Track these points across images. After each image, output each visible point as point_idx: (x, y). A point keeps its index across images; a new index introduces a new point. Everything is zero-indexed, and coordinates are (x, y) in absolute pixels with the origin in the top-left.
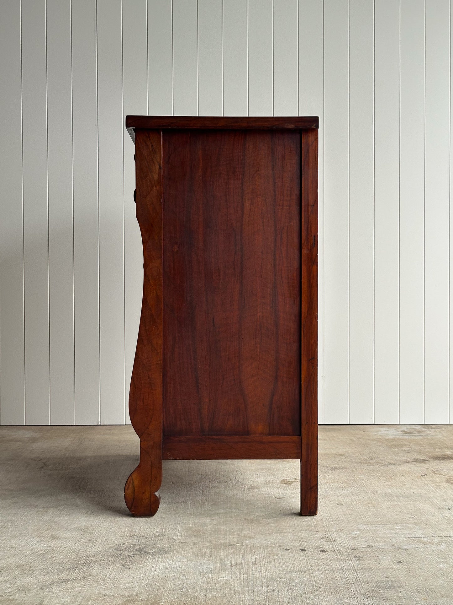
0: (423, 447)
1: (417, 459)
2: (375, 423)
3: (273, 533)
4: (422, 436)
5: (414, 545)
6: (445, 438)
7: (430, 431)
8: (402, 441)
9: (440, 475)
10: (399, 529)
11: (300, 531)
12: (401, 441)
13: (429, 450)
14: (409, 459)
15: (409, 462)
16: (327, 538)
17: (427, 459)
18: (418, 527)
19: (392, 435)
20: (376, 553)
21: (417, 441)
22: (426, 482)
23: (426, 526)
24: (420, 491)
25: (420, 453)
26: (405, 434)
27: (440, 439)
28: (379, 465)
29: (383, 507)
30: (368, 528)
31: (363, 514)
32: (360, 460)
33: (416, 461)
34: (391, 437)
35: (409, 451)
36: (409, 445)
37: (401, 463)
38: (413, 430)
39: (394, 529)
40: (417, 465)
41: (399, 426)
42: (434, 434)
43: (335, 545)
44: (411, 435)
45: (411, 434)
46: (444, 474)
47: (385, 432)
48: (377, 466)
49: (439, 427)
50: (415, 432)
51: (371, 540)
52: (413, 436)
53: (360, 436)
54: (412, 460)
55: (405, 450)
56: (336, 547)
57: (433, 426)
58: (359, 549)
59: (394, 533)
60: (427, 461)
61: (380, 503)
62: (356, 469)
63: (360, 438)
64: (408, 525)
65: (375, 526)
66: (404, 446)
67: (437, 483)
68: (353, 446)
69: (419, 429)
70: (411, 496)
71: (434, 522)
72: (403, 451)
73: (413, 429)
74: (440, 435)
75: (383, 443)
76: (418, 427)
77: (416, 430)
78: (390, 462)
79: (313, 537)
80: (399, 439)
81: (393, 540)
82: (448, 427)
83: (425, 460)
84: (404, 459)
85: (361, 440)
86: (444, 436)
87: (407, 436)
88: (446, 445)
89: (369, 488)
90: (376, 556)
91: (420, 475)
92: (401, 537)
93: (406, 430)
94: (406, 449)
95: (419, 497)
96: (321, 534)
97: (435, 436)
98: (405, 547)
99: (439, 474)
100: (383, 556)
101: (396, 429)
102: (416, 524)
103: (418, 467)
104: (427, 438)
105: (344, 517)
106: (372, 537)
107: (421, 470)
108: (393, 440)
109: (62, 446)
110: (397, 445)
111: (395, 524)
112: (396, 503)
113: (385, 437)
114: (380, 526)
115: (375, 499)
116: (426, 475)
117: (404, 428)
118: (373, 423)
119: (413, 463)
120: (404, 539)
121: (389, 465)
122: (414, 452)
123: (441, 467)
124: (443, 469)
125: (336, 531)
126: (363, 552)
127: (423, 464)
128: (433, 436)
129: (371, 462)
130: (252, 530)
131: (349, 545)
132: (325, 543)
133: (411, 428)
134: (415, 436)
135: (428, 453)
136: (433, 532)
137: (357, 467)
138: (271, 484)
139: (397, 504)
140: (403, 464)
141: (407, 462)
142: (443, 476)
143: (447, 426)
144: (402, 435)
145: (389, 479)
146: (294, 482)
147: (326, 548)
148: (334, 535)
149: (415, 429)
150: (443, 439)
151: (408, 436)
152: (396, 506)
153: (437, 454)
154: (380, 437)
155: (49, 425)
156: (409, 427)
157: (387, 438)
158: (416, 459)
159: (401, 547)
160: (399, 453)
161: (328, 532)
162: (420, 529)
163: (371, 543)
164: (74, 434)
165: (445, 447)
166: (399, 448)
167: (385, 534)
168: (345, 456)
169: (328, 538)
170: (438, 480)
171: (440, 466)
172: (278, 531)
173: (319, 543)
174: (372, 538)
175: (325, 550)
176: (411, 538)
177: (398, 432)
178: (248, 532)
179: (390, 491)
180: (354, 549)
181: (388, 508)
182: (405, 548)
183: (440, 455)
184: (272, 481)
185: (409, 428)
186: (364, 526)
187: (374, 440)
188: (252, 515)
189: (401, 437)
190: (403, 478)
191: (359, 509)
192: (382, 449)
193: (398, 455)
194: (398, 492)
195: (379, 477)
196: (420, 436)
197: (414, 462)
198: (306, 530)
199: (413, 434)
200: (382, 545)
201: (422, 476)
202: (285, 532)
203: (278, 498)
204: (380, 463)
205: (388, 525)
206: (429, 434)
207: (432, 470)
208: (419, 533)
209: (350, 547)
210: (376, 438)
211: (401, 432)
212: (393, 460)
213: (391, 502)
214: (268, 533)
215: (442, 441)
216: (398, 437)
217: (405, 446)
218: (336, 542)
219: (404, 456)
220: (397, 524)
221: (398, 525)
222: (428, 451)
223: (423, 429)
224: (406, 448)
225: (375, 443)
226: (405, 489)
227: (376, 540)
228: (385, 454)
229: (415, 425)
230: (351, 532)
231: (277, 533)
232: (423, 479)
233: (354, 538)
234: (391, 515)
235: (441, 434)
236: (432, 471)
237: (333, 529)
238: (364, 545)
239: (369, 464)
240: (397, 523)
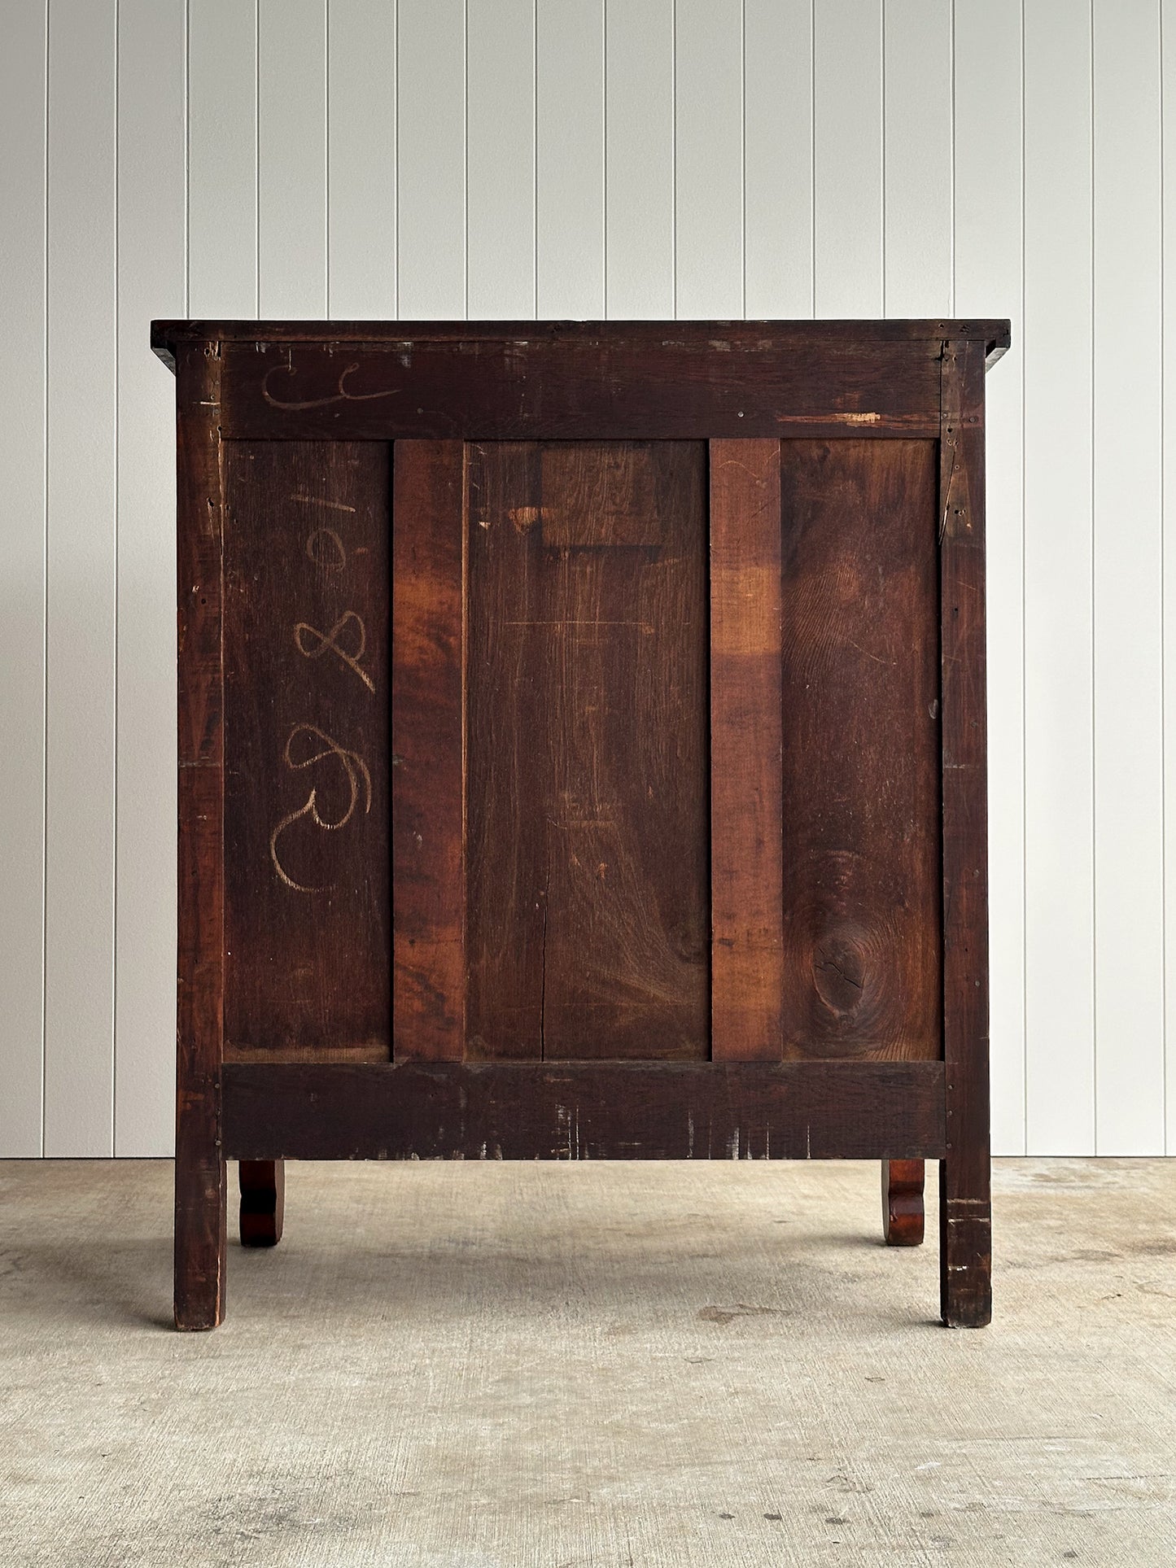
0: (1101, 1218)
1: (1088, 1251)
4: (1094, 1188)
5: (1107, 1502)
7: (1115, 1175)
8: (1038, 1201)
9: (1160, 1296)
10: (1059, 1454)
12: (1037, 1203)
13: (1117, 1226)
14: (1064, 1252)
15: (1064, 1260)
16: (845, 1482)
17: (1116, 1252)
18: (1114, 1446)
19: (1008, 1186)
20: (997, 1526)
21: (1079, 1201)
22: (1121, 1316)
24: (1106, 1340)
25: (1094, 1234)
26: (1045, 1184)
27: (1145, 1196)
29: (1003, 1387)
30: (964, 1451)
33: (1085, 1255)
34: (1007, 1191)
35: (1063, 1230)
36: (1061, 1214)
37: (1041, 1263)
38: (1066, 1172)
39: (1042, 1454)
40: (1090, 1268)
41: (1026, 1162)
42: (1125, 1183)
43: (871, 1503)
44: (1062, 1187)
45: (1062, 1184)
46: (1169, 1294)
49: (1136, 1163)
50: (1073, 1178)
51: (978, 1485)
52: (1067, 1188)
54: (1074, 1254)
55: (1050, 1228)
56: (873, 1508)
57: (1120, 1161)
58: (943, 1513)
59: (1045, 1466)
60: (1117, 1255)
61: (993, 1376)
64: (1082, 1440)
65: (986, 1445)
67: (1154, 1318)
69: (1084, 1171)
70: (1084, 1357)
72: (1044, 1228)
73: (1066, 1169)
74: (1144, 1186)
76: (1078, 1166)
77: (1074, 1172)
78: (1010, 1260)
79: (803, 1476)
80: (1030, 1197)
81: (1045, 1486)
82: (1164, 1164)
83: (1110, 1255)
84: (1050, 1250)
86: (1156, 1189)
87: (1050, 1188)
88: (1165, 1212)
90: (996, 1537)
91: (1101, 1297)
92: (1065, 1477)
93: (1046, 1173)
94: (1052, 1223)
95: (1106, 1357)
96: (826, 1470)
97: (1129, 1188)
98: (1081, 1508)
99: (1156, 1293)
100: (1019, 1536)
101: (1017, 1170)
102: (1105, 1437)
104: (1109, 1195)
106: (980, 1477)
107: (1102, 1281)
110: (1027, 1213)
112: (1039, 1375)
114: (1001, 1442)
115: (979, 1365)
116: (1119, 1295)
117: (1041, 1168)
120: (1077, 1483)
122: (1077, 1231)
123: (1159, 1274)
125: (871, 1460)
126: (956, 1524)
127: (1105, 1266)
128: (1123, 1187)
131: (911, 1502)
132: (838, 1492)
133: (1060, 1166)
134: (1073, 1188)
135: (1117, 1236)
136: (1159, 1462)
137: (917, 1273)
138: (669, 1319)
139: (1044, 1382)
140: (1047, 1264)
141: (1061, 1258)
142: (1169, 1299)
143: (1160, 1162)
144: (1037, 1187)
145: (1011, 1306)
146: (737, 1314)
147: (844, 1512)
148: (863, 1471)
149: (1072, 1169)
150: (1154, 1198)
151: (1055, 1188)
152: (1041, 1384)
153: (1141, 1237)
155: (40, 1158)
156: (1052, 1163)
157: (995, 1194)
158: (1082, 1251)
159: (1069, 1508)
160: (1034, 1237)
161: (846, 1461)
163: (978, 1496)
165: (1163, 1219)
166: (1034, 1221)
167: (1018, 1466)
170: (1155, 1309)
173: (821, 1495)
174: (981, 1479)
175: (840, 1516)
176: (1097, 1481)
177: (1025, 1179)
180: (929, 1515)
181: (1020, 1392)
182: (1083, 1511)
185: (1054, 1168)
186: (954, 1445)
189: (1033, 1191)
190: (1051, 1302)
191: (933, 1395)
193: (1031, 1241)
194: (1043, 1345)
196: (1087, 1187)
197: (1079, 1258)
198: (779, 1454)
199: (1068, 1184)
200: (1013, 1502)
201: (1107, 1298)
203: (693, 1361)
205: (1024, 1442)
206: (1113, 1183)
207: (1134, 1283)
208: (1117, 1465)
209: (916, 1508)
211: (1033, 1178)
212: (1018, 1254)
213: (1027, 1375)
214: (667, 1466)
215: (1150, 1203)
216: (1025, 1190)
217: (1048, 1216)
218: (872, 1491)
219: (1049, 1243)
220: (1050, 1438)
221: (1053, 1441)
222: (1116, 1229)
223: (1093, 1169)
224: (1053, 1221)
226: (1062, 1337)
227: (993, 1487)
229: (1071, 1159)
230: (914, 1462)
232: (1110, 1306)
233: (925, 1480)
234: (1030, 1412)
235: (1145, 1184)
236: (1135, 1285)
237: (862, 1453)
238: (959, 1502)
240: (1050, 1435)
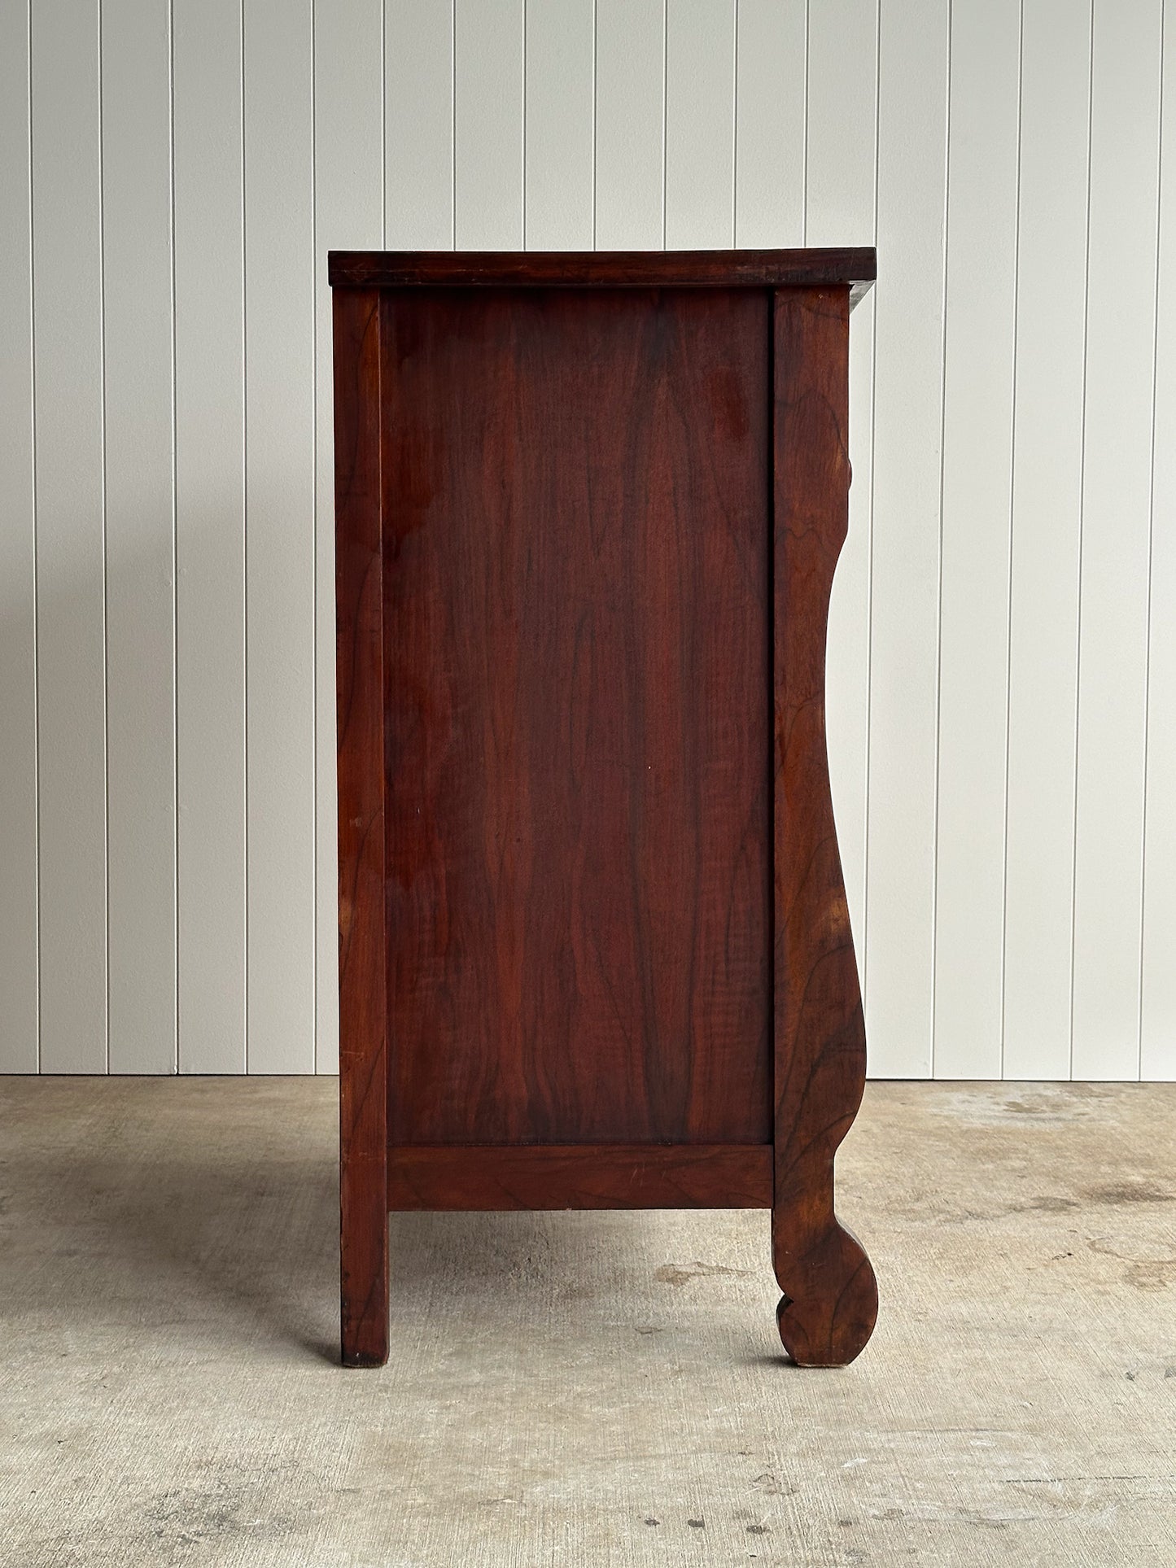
0: (1065, 1157)
1: (1047, 1198)
2: (935, 1078)
3: (615, 1459)
4: (1064, 1120)
5: (1022, 1510)
6: (1126, 1130)
7: (1087, 1104)
8: (1006, 1136)
9: (1109, 1256)
10: (984, 1449)
11: (695, 1452)
12: (1005, 1139)
13: (1080, 1168)
14: (1023, 1199)
15: (1022, 1209)
16: (771, 1482)
17: (1074, 1199)
18: (1039, 1442)
19: (981, 1117)
20: (911, 1538)
21: (1047, 1137)
22: (1068, 1280)
23: (1061, 1441)
24: (1049, 1309)
25: (1056, 1178)
26: (1016, 1114)
27: (1113, 1132)
28: (937, 1218)
29: (940, 1367)
30: (892, 1445)
31: (881, 1393)
32: (887, 1201)
33: (1044, 1204)
34: (977, 1124)
35: (1025, 1172)
36: (1027, 1153)
37: (998, 1213)
38: (1039, 1100)
39: (966, 1450)
40: (1046, 1220)
41: (1002, 1088)
42: (1095, 1115)
43: (793, 1508)
44: (1032, 1118)
45: (1033, 1115)
46: (1119, 1254)
47: (962, 1107)
48: (933, 1223)
49: (1111, 1090)
50: (1044, 1108)
51: (900, 1488)
52: (1037, 1119)
53: (891, 1119)
54: (1032, 1203)
55: (1014, 1170)
56: (794, 1513)
57: (1094, 1087)
58: (861, 1522)
59: (969, 1464)
60: (1074, 1205)
61: (933, 1352)
62: (873, 1232)
63: (890, 1125)
64: (1009, 1434)
65: (914, 1438)
66: (1011, 1155)
67: (1100, 1283)
68: (869, 1154)
69: (1057, 1099)
70: (1024, 1329)
71: (1084, 1426)
72: (1008, 1171)
73: (1040, 1095)
74: (1113, 1119)
75: (954, 1144)
76: (1051, 1092)
77: (1046, 1100)
78: (970, 1210)
79: (732, 1477)
80: (999, 1131)
81: (965, 1490)
82: (1137, 1091)
83: (1068, 1203)
84: (1009, 1197)
85: (893, 1131)
86: (1124, 1122)
87: (1023, 1120)
88: (1129, 1151)
89: (904, 1301)
90: (909, 1552)
91: (1051, 1256)
92: (985, 1477)
93: (1019, 1101)
94: (1017, 1164)
95: (1046, 1331)
96: (754, 1468)
97: (1099, 1120)
98: (996, 1517)
99: (1106, 1252)
100: (931, 1551)
101: (991, 1097)
102: (1032, 1430)
103: (1046, 1225)
104: (1077, 1129)
105: (826, 1401)
106: (903, 1477)
107: (1055, 1238)
108: (983, 1134)
109: (60, 1142)
110: (994, 1151)
111: (971, 1430)
112: (977, 1353)
113: (960, 1124)
114: (930, 1435)
115: (921, 1340)
116: (1070, 1254)
117: (1015, 1095)
118: (931, 1078)
119: (1034, 1212)
120: (996, 1486)
121: (967, 1218)
122: (1040, 1174)
123: (1113, 1228)
124: (1119, 1235)
125: (800, 1455)
126: (872, 1536)
127: (1062, 1218)
128: (1092, 1120)
129: (917, 1206)
130: (555, 1447)
131: (832, 1507)
132: (763, 1498)
133: (1034, 1092)
134: (1043, 1120)
135: (1078, 1180)
136: (1080, 1462)
137: (875, 1225)
138: (627, 1282)
139: (981, 1359)
140: (1005, 1216)
141: (1019, 1208)
142: (1118, 1260)
143: (1134, 1088)
144: (1008, 1119)
145: (963, 1267)
146: (694, 1274)
147: (765, 1520)
148: (790, 1468)
149: (1046, 1096)
150: (1121, 1133)
151: (1025, 1121)
152: (978, 1363)
153: (1102, 1181)
154: (947, 1123)
155: (36, 1075)
156: (1028, 1089)
157: (965, 1127)
158: (1042, 1199)
159: (984, 1517)
160: (996, 1180)
161: (776, 1457)
162: (1044, 1451)
163: (898, 1501)
164: (100, 1104)
165: (1127, 1160)
166: (998, 1162)
167: (941, 1464)
168: (846, 1186)
169: (773, 1478)
170: (1103, 1272)
171: (1109, 1222)
172: (632, 1450)
173: (745, 1497)
174: (904, 1480)
175: (761, 1524)
176: (1016, 1484)
177: (996, 1108)
178: (544, 1452)
179: (964, 1310)
180: (845, 1523)
181: (955, 1373)
182: (997, 1521)
183: (1109, 1185)
184: (633, 1269)
185: (1028, 1095)
186: (884, 1438)
187: (929, 1134)
188: (562, 1392)
189: (1004, 1123)
190: (1003, 1263)
191: (871, 1376)
192: (950, 1164)
193: (993, 1186)
194: (986, 1315)
195: (937, 1262)
196: (1058, 1119)
197: (1037, 1208)
198: (712, 1450)
199: (1039, 1115)
200: (931, 1508)
201: (1057, 1258)
202: (651, 1456)
203: (644, 1330)
204: (941, 1211)
205: (952, 1435)
206: (1083, 1114)
207: (1087, 1239)
208: (1039, 1465)
209: (836, 1515)
210: (936, 1125)
211: (1006, 1108)
212: (978, 1201)
213: (965, 1351)
214: (603, 1459)
215: (1117, 1139)
216: (995, 1123)
217: (1014, 1156)
218: (797, 1495)
219: (1010, 1189)
220: (978, 1430)
221: (980, 1434)
222: (1079, 1172)
223: (1067, 1097)
224: (1018, 1161)
225: (931, 1142)
226: (1006, 1305)
227: (915, 1490)
228: (959, 1180)
229: (1046, 1084)
230: (842, 1458)
231: (628, 1458)
232: (1060, 1268)
233: (849, 1480)
234: (962, 1399)
235: (1115, 1115)
236: (1087, 1241)
237: (793, 1448)
238: (878, 1508)
239: (912, 1215)
240: (979, 1427)
